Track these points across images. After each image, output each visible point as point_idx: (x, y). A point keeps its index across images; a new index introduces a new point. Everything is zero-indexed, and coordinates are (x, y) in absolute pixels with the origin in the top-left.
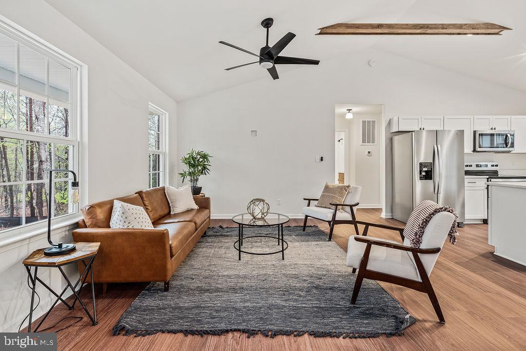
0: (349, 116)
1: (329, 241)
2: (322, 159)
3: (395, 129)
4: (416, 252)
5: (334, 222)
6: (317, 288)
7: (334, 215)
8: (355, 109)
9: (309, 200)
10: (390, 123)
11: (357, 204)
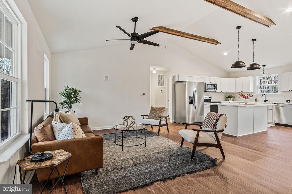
0: (154, 72)
1: (158, 135)
2: (144, 94)
3: (177, 80)
4: (215, 132)
5: (160, 126)
6: (172, 156)
7: (160, 123)
8: (157, 69)
9: (144, 116)
10: (174, 78)
11: (168, 116)
